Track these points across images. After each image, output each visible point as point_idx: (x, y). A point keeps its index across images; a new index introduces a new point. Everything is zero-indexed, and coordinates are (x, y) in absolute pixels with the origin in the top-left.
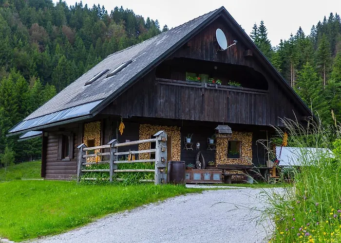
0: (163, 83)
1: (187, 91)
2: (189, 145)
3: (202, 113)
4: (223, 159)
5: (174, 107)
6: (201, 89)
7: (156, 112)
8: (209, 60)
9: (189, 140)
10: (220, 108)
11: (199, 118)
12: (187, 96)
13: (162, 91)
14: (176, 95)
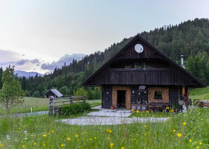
0: (113, 70)
1: (124, 72)
2: (133, 94)
3: (132, 81)
4: (152, 100)
5: (118, 80)
6: (131, 71)
7: (110, 82)
8: (135, 58)
9: (133, 92)
10: (141, 78)
11: (130, 83)
12: (124, 75)
13: (113, 74)
14: (119, 74)
